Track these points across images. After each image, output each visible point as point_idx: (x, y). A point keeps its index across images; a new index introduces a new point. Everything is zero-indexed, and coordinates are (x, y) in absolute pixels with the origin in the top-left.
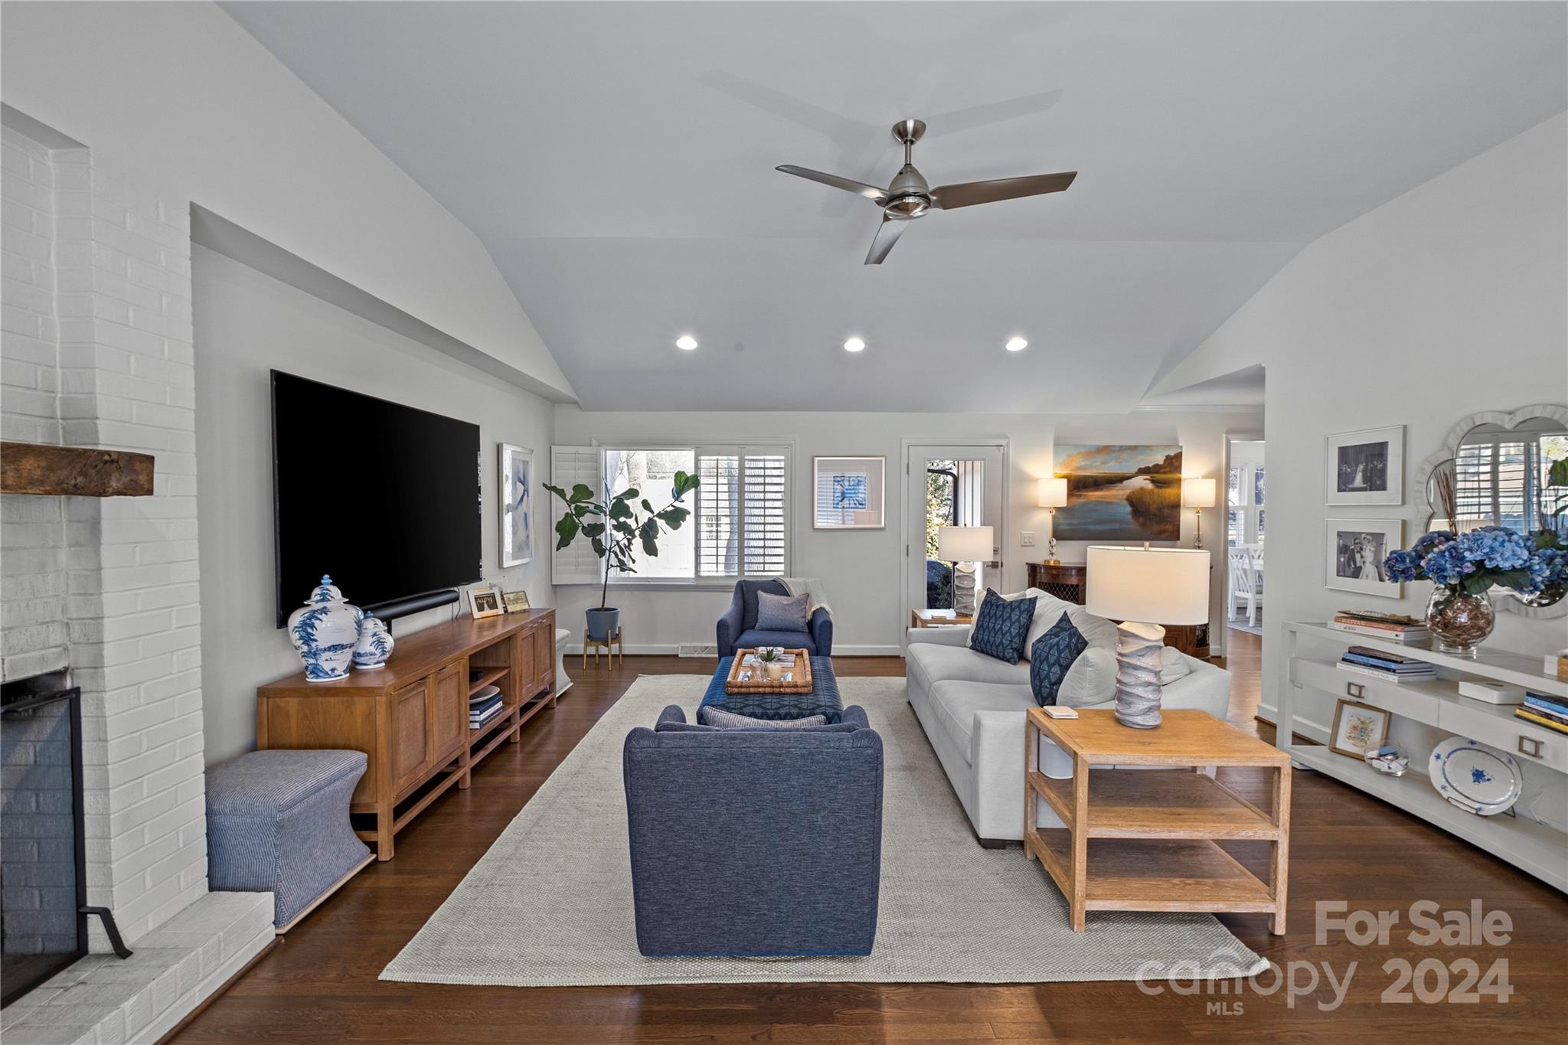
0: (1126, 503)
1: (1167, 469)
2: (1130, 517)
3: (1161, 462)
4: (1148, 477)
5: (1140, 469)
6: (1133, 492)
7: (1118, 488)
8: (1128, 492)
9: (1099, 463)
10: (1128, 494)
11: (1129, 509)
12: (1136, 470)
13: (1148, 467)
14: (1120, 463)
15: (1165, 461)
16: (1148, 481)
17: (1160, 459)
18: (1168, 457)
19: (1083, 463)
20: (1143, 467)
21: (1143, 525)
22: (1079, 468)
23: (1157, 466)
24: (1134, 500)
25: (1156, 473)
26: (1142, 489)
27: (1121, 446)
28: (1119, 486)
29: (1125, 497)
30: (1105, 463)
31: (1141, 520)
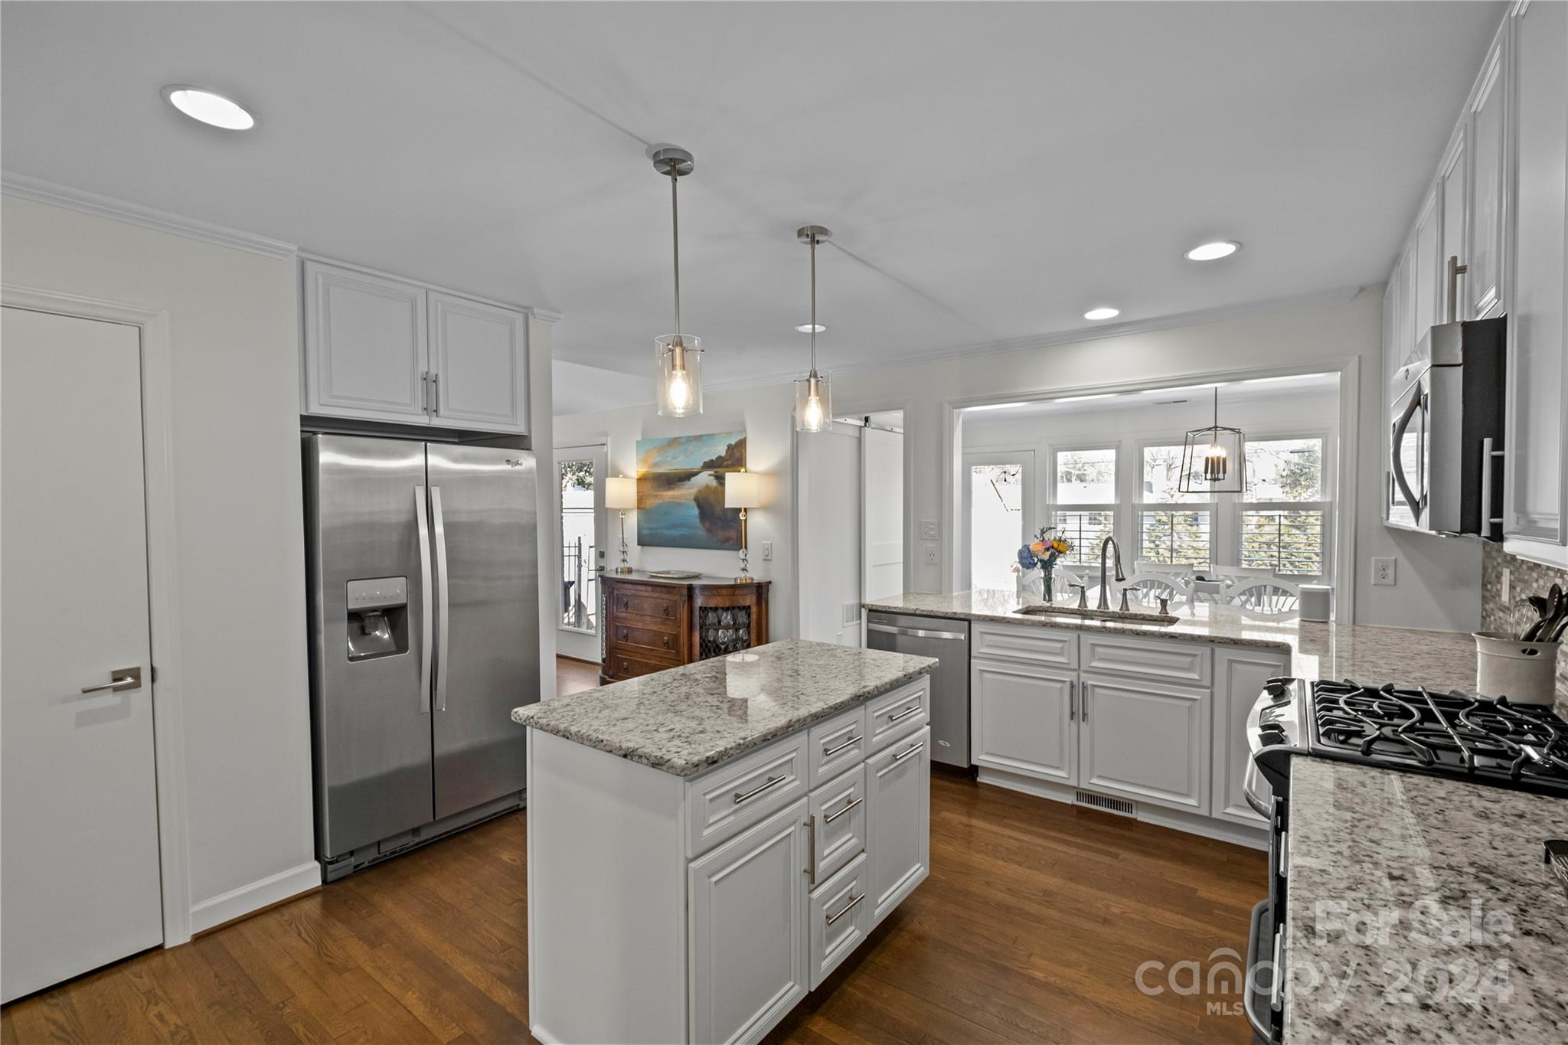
0: (693, 503)
1: (729, 462)
2: (698, 520)
3: (723, 454)
4: (712, 472)
5: (705, 463)
6: (699, 492)
7: (686, 486)
8: (694, 491)
9: (670, 459)
10: (694, 493)
11: (696, 511)
12: (701, 464)
13: (712, 461)
14: (688, 457)
15: (727, 451)
16: (712, 477)
17: (721, 450)
18: (730, 447)
19: (658, 459)
20: (707, 460)
21: (709, 531)
22: (655, 465)
23: (719, 458)
24: (701, 501)
25: (719, 467)
26: (707, 487)
27: (688, 437)
28: (688, 484)
29: (693, 497)
30: (674, 458)
31: (707, 524)
